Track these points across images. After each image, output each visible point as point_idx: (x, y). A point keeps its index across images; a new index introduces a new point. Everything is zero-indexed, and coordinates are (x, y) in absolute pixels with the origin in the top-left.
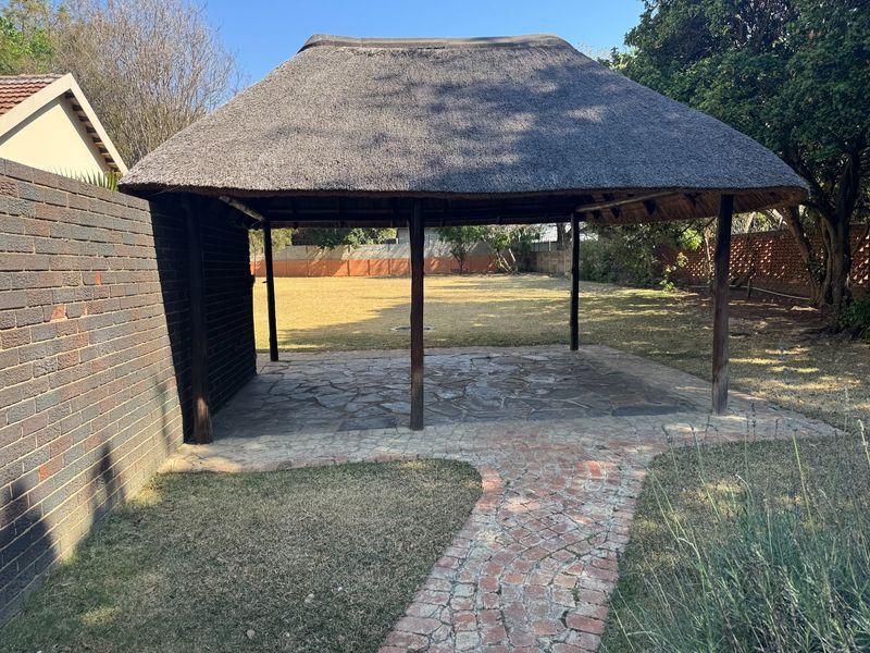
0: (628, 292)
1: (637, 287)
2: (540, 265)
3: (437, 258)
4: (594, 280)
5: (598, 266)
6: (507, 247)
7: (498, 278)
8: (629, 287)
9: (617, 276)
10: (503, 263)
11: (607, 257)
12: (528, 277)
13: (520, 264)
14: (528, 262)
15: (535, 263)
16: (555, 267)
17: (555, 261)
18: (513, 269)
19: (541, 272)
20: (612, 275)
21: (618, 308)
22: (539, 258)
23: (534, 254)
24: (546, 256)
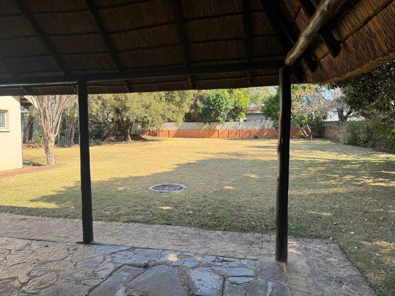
0: (383, 156)
1: (390, 153)
2: (327, 134)
3: (267, 130)
4: (359, 145)
5: (363, 136)
6: (306, 124)
7: (300, 142)
8: (384, 151)
9: (374, 144)
10: (304, 133)
11: (368, 130)
12: (318, 142)
13: (314, 134)
14: (320, 132)
15: (324, 133)
16: (335, 136)
17: (336, 132)
18: (309, 136)
19: (328, 138)
20: (371, 143)
21: (377, 176)
22: (326, 130)
23: (324, 128)
24: (331, 129)
